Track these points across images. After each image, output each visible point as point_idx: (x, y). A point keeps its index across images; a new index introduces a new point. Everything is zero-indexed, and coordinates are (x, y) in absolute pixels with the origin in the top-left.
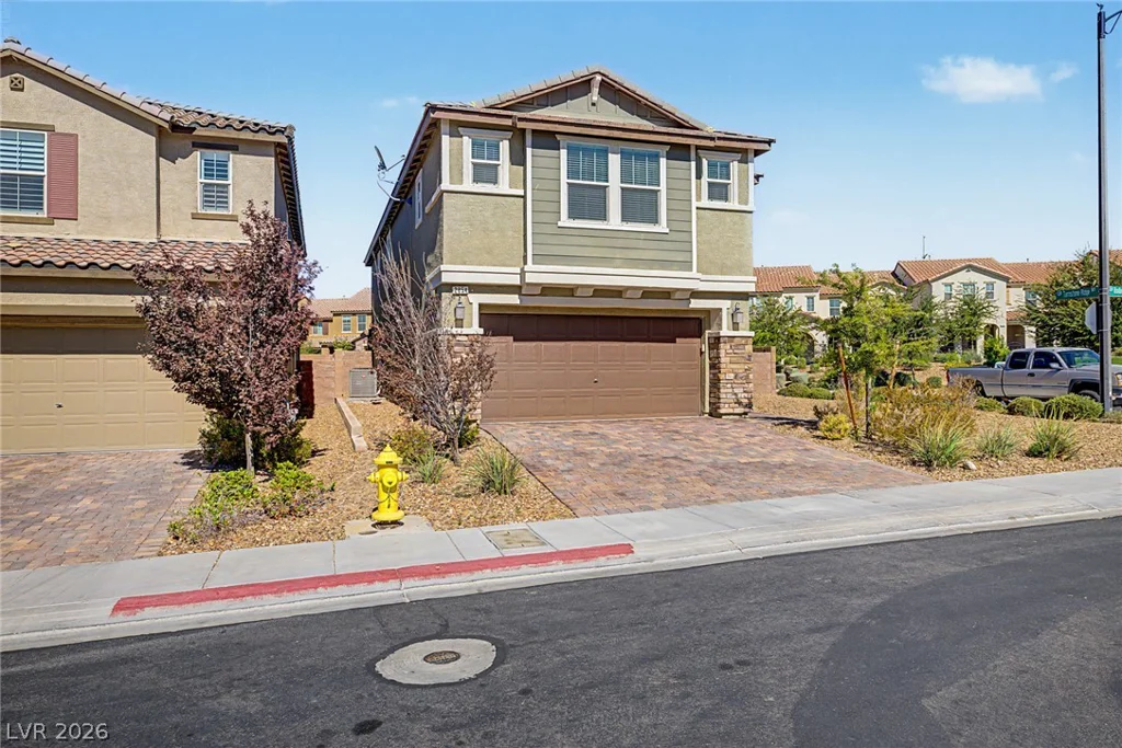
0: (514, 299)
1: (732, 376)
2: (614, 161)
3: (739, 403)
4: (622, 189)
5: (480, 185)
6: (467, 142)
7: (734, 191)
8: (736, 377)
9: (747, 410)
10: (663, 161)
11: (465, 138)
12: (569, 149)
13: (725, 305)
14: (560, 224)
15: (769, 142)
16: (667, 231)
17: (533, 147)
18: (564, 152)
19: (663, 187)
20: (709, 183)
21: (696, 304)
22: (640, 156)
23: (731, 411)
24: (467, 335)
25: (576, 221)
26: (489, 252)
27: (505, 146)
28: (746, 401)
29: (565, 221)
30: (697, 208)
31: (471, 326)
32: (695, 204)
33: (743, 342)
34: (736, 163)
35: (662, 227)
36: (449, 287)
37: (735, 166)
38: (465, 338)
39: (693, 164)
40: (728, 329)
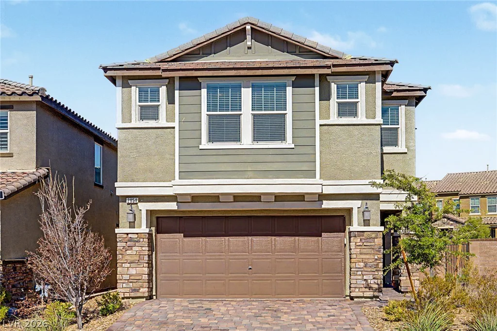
0: (173, 206)
1: (362, 265)
2: (247, 94)
3: (370, 288)
4: (254, 115)
5: (145, 121)
6: (134, 91)
7: (361, 108)
8: (365, 266)
9: (376, 294)
10: (289, 90)
11: (133, 88)
12: (209, 88)
13: (355, 204)
14: (201, 147)
15: (392, 64)
16: (293, 146)
17: (179, 90)
18: (204, 92)
19: (289, 112)
20: (339, 104)
21: (327, 204)
22: (269, 87)
23: (361, 294)
24: (137, 234)
25: (215, 143)
26: (151, 171)
27: (163, 90)
28: (376, 286)
29: (205, 144)
30: (320, 125)
31: (140, 226)
32: (318, 122)
33: (373, 236)
34: (363, 84)
35: (289, 143)
36: (125, 198)
37: (362, 87)
38: (136, 236)
39: (317, 89)
40: (359, 225)
